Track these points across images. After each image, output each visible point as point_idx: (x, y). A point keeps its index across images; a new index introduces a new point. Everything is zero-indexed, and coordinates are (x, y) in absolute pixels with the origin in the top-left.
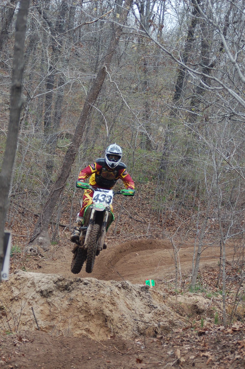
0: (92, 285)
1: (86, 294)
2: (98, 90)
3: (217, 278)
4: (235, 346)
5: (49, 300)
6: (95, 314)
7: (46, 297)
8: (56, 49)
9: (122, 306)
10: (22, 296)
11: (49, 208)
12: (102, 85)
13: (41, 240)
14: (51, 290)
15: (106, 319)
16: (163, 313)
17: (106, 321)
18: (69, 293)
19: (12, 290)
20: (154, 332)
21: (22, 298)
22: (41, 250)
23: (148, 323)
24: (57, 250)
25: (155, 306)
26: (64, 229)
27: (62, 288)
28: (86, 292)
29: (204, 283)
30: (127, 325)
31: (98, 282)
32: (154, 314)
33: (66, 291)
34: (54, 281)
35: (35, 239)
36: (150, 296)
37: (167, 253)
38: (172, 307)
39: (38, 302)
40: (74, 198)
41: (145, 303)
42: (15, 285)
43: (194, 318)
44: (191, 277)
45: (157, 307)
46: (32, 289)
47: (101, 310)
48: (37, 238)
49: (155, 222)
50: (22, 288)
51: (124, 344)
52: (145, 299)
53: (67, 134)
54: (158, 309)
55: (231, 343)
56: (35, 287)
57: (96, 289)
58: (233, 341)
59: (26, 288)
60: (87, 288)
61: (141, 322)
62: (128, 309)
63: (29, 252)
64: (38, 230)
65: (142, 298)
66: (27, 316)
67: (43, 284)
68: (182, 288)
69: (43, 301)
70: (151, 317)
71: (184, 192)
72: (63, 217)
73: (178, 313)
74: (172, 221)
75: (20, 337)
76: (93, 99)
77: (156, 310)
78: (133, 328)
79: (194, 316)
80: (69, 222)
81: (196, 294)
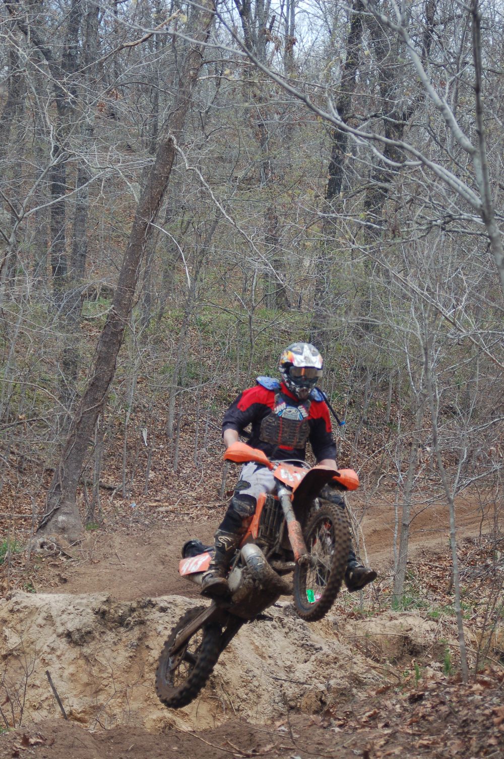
0: (177, 610)
1: (166, 632)
2: (162, 189)
3: (450, 575)
4: (488, 719)
5: (87, 650)
7: (80, 645)
8: (64, 107)
9: (244, 651)
10: (28, 647)
11: (74, 451)
12: (168, 178)
13: (63, 521)
14: (88, 629)
15: (212, 683)
16: (336, 660)
17: (213, 686)
18: (128, 633)
19: (6, 636)
20: (319, 703)
21: (27, 650)
22: (65, 544)
23: (303, 684)
24: (98, 541)
25: (317, 646)
26: (110, 495)
27: (113, 622)
28: (166, 628)
29: (423, 588)
30: (259, 690)
31: (191, 604)
32: (315, 663)
33: (122, 629)
34: (93, 610)
35: (49, 520)
36: (305, 625)
38: (356, 646)
39: (63, 658)
40: (128, 426)
41: (295, 641)
42: (10, 625)
43: (404, 664)
44: (392, 578)
45: (321, 649)
46: (48, 630)
48: (54, 519)
50: (27, 628)
51: (252, 735)
52: (295, 633)
53: (104, 289)
54: (323, 652)
55: (479, 714)
56: (53, 625)
58: (483, 710)
59: (35, 628)
60: (167, 619)
61: (290, 683)
62: (257, 657)
63: (39, 550)
64: (55, 500)
65: (287, 630)
66: (41, 690)
67: (72, 616)
68: (375, 603)
69: (73, 653)
70: (310, 671)
71: (366, 394)
72: (107, 468)
73: (370, 656)
74: (343, 460)
75: (24, 735)
76: (152, 209)
77: (319, 655)
78: (273, 697)
79: (405, 660)
80: (121, 477)
81: (406, 612)
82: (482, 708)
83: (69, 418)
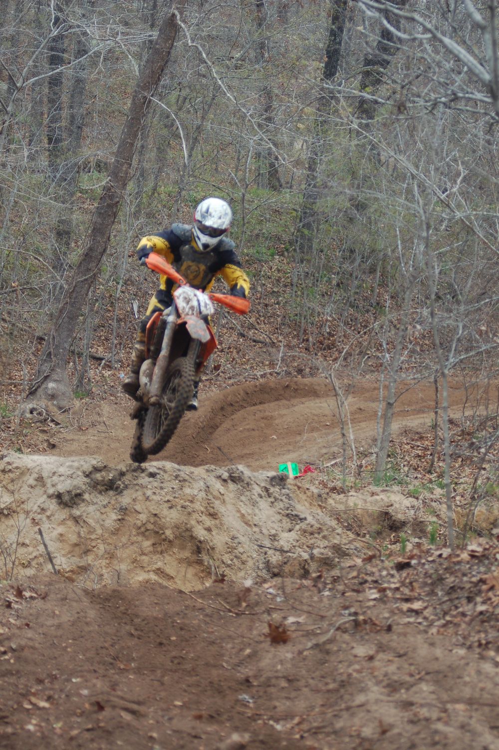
0: (166, 476)
1: (154, 497)
2: (163, 63)
3: (431, 455)
4: (476, 586)
5: (76, 512)
6: (176, 538)
7: (69, 507)
9: (231, 519)
10: (18, 506)
11: (66, 320)
12: (169, 52)
13: (53, 388)
14: (78, 491)
15: (199, 548)
16: (320, 530)
17: (198, 551)
18: (117, 496)
20: (302, 570)
21: (18, 509)
22: (54, 410)
23: (287, 552)
24: (86, 409)
25: (302, 516)
26: (100, 365)
27: (103, 485)
28: (154, 493)
29: (404, 466)
30: (244, 557)
31: (179, 470)
32: (299, 532)
33: (111, 493)
34: (84, 472)
35: (39, 387)
36: (291, 495)
37: (323, 406)
38: (338, 519)
39: (52, 518)
40: (118, 299)
41: (281, 511)
43: (384, 539)
44: (375, 455)
45: (305, 519)
46: (39, 491)
47: (187, 530)
48: (44, 386)
49: (295, 342)
50: (18, 488)
52: (281, 502)
53: (99, 163)
54: (307, 522)
55: (467, 582)
56: (44, 485)
57: (175, 484)
58: (471, 578)
59: (25, 489)
60: (156, 484)
61: (274, 551)
62: (243, 524)
63: (28, 415)
64: (46, 368)
65: (273, 500)
66: (31, 549)
67: (62, 478)
68: (357, 479)
69: (63, 514)
70: (294, 540)
71: (354, 275)
72: (97, 339)
73: (350, 530)
74: (329, 339)
75: (18, 588)
76: (152, 84)
77: (303, 525)
78: (257, 564)
79: (384, 534)
80: (111, 348)
81: (388, 488)
82: (469, 576)
83: (61, 287)
